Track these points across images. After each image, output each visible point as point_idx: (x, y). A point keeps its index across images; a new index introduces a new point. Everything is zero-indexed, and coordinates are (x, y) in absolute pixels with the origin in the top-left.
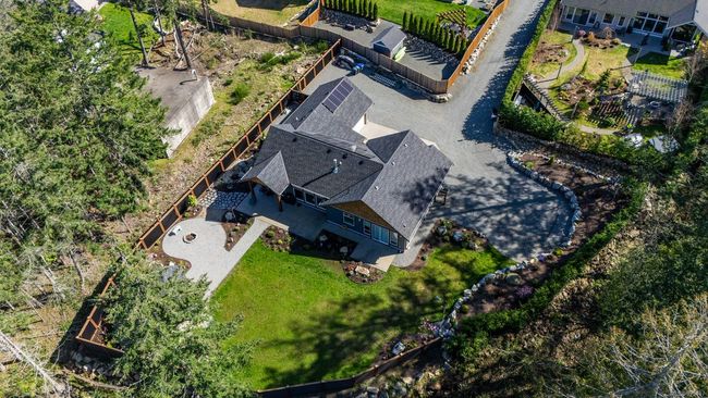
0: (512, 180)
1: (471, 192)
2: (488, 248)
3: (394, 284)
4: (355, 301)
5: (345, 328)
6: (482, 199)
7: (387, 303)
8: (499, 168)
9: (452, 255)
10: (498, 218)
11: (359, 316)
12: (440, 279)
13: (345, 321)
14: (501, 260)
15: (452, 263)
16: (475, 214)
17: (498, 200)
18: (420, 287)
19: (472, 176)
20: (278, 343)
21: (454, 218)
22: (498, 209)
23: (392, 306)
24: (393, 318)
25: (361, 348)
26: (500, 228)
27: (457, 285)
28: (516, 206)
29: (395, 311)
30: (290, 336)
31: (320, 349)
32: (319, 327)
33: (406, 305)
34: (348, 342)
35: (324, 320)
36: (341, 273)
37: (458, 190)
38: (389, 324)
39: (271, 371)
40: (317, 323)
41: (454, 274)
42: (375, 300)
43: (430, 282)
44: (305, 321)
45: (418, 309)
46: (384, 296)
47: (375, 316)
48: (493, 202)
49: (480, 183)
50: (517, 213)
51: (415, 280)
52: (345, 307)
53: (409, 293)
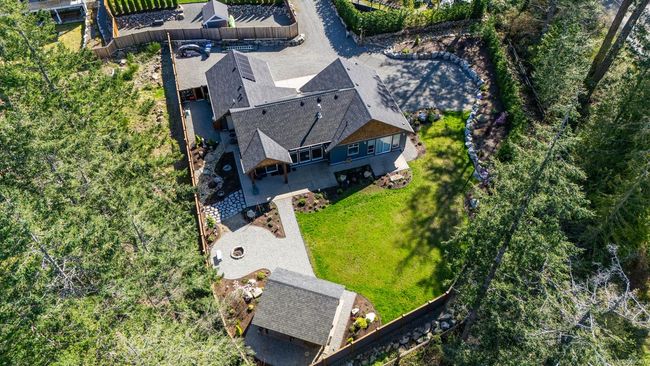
0: (406, 67)
1: (393, 88)
2: (445, 113)
3: (423, 172)
4: (414, 199)
5: (430, 219)
6: (405, 88)
7: (434, 187)
8: (390, 64)
9: (431, 130)
10: (427, 93)
11: (427, 206)
12: (443, 149)
13: (425, 216)
14: (459, 114)
15: (438, 135)
16: (412, 99)
17: (413, 83)
18: (439, 162)
20: (405, 263)
22: (420, 88)
23: (439, 185)
24: (449, 191)
25: (454, 222)
27: (457, 145)
28: (427, 80)
29: (444, 186)
30: (405, 253)
31: (433, 242)
32: (415, 232)
33: (446, 178)
34: (444, 226)
35: (412, 225)
36: (383, 191)
38: (451, 196)
39: (423, 283)
40: (410, 231)
41: (447, 141)
42: (425, 190)
43: (440, 154)
45: (454, 175)
46: (427, 183)
47: (438, 198)
48: (413, 86)
49: (391, 80)
50: (433, 84)
51: (430, 160)
52: (413, 208)
53: (439, 171)
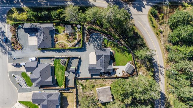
0: (91, 42)
1: (96, 46)
2: (104, 41)
3: (114, 48)
4: (118, 51)
5: (121, 51)
6: (96, 44)
7: (116, 48)
8: (90, 44)
9: (106, 44)
10: (99, 42)
11: (119, 50)
14: (104, 39)
15: (108, 44)
16: (99, 44)
17: (95, 42)
18: (112, 46)
19: (93, 47)
20: (126, 56)
21: (101, 46)
22: (97, 42)
24: (117, 47)
25: (122, 48)
26: (100, 41)
27: (110, 42)
28: (95, 40)
29: (116, 47)
30: (124, 55)
31: (124, 52)
33: (115, 46)
34: (122, 49)
35: (121, 53)
36: (115, 54)
37: (96, 48)
38: (118, 46)
39: (129, 55)
41: (109, 43)
42: (116, 49)
43: (111, 45)
44: (122, 55)
46: (115, 49)
47: (118, 48)
48: (96, 43)
49: (94, 45)
50: (97, 40)
52: (119, 52)
53: (114, 46)
